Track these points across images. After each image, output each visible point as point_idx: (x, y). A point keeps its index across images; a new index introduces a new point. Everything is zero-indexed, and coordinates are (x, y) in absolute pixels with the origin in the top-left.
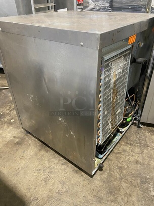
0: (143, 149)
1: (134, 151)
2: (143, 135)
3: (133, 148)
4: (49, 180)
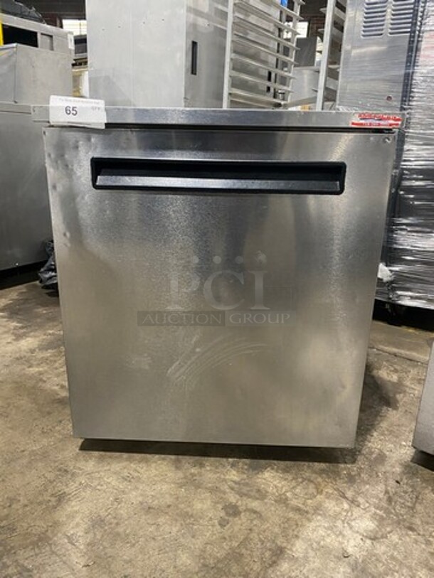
0: (388, 529)
1: (353, 523)
2: (412, 491)
3: (355, 515)
4: (69, 499)
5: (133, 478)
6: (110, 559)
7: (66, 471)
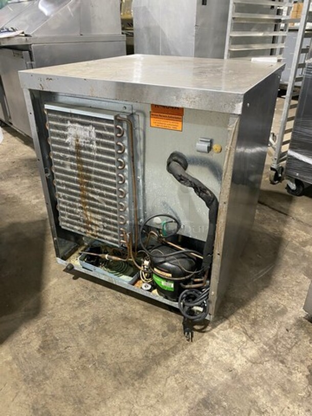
0: (267, 359)
1: (244, 351)
2: (295, 338)
3: (248, 346)
4: (85, 305)
5: (122, 298)
6: (98, 342)
7: (87, 288)
